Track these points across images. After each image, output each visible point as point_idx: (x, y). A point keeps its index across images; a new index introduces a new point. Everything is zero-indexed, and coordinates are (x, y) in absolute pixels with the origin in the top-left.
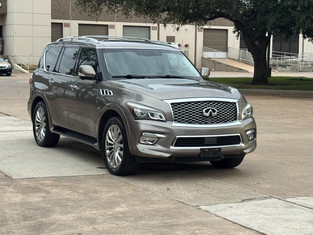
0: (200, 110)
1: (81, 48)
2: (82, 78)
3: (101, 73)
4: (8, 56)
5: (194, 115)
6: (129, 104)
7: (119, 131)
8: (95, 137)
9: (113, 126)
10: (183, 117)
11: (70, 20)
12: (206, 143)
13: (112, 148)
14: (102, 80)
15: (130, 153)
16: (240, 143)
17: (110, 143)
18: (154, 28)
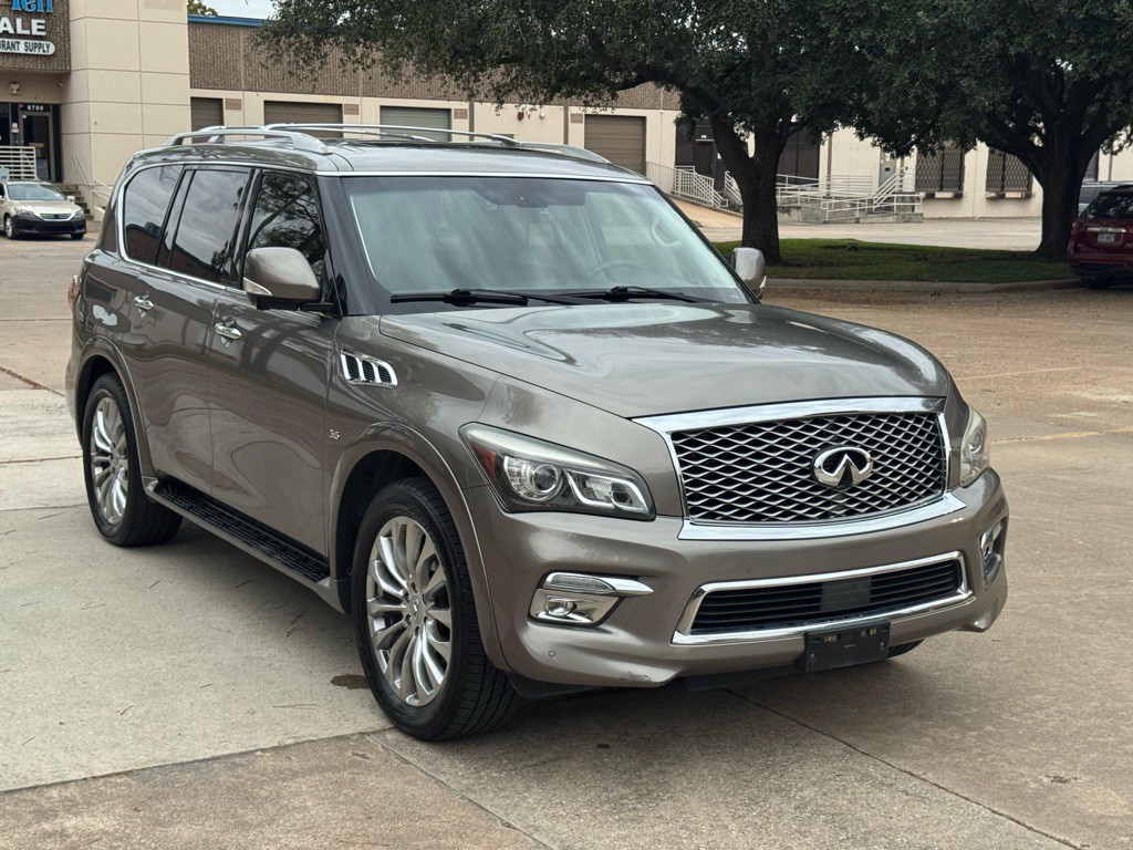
0: (802, 460)
1: (257, 171)
2: (261, 302)
3: (340, 281)
4: (77, 186)
5: (775, 485)
6: (479, 434)
7: (430, 549)
8: (322, 551)
9: (401, 520)
10: (729, 495)
11: (241, 92)
12: (826, 606)
13: (397, 616)
14: (346, 314)
15: (486, 656)
16: (959, 590)
17: (386, 593)
18: (461, 114)
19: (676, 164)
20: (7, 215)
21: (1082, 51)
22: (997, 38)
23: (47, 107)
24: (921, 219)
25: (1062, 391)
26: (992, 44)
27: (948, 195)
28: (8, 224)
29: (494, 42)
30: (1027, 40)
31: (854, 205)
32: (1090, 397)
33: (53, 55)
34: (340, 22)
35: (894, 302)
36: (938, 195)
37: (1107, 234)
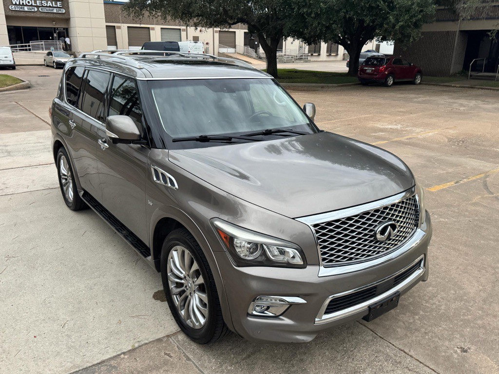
0: (371, 231)
1: (112, 74)
4: (74, 52)
6: (218, 224)
7: (196, 267)
9: (182, 248)
10: (339, 251)
11: (120, 24)
12: (377, 293)
16: (420, 267)
17: (176, 274)
18: (184, 30)
19: (244, 45)
20: (54, 62)
21: (368, 17)
22: (343, 12)
23: (64, 29)
24: (310, 61)
25: (371, 124)
26: (342, 14)
27: (317, 54)
28: (54, 64)
29: (194, 10)
30: (352, 13)
31: (292, 57)
32: (380, 126)
33: (65, 13)
34: (148, 3)
35: (311, 90)
36: (314, 54)
37: (369, 70)
